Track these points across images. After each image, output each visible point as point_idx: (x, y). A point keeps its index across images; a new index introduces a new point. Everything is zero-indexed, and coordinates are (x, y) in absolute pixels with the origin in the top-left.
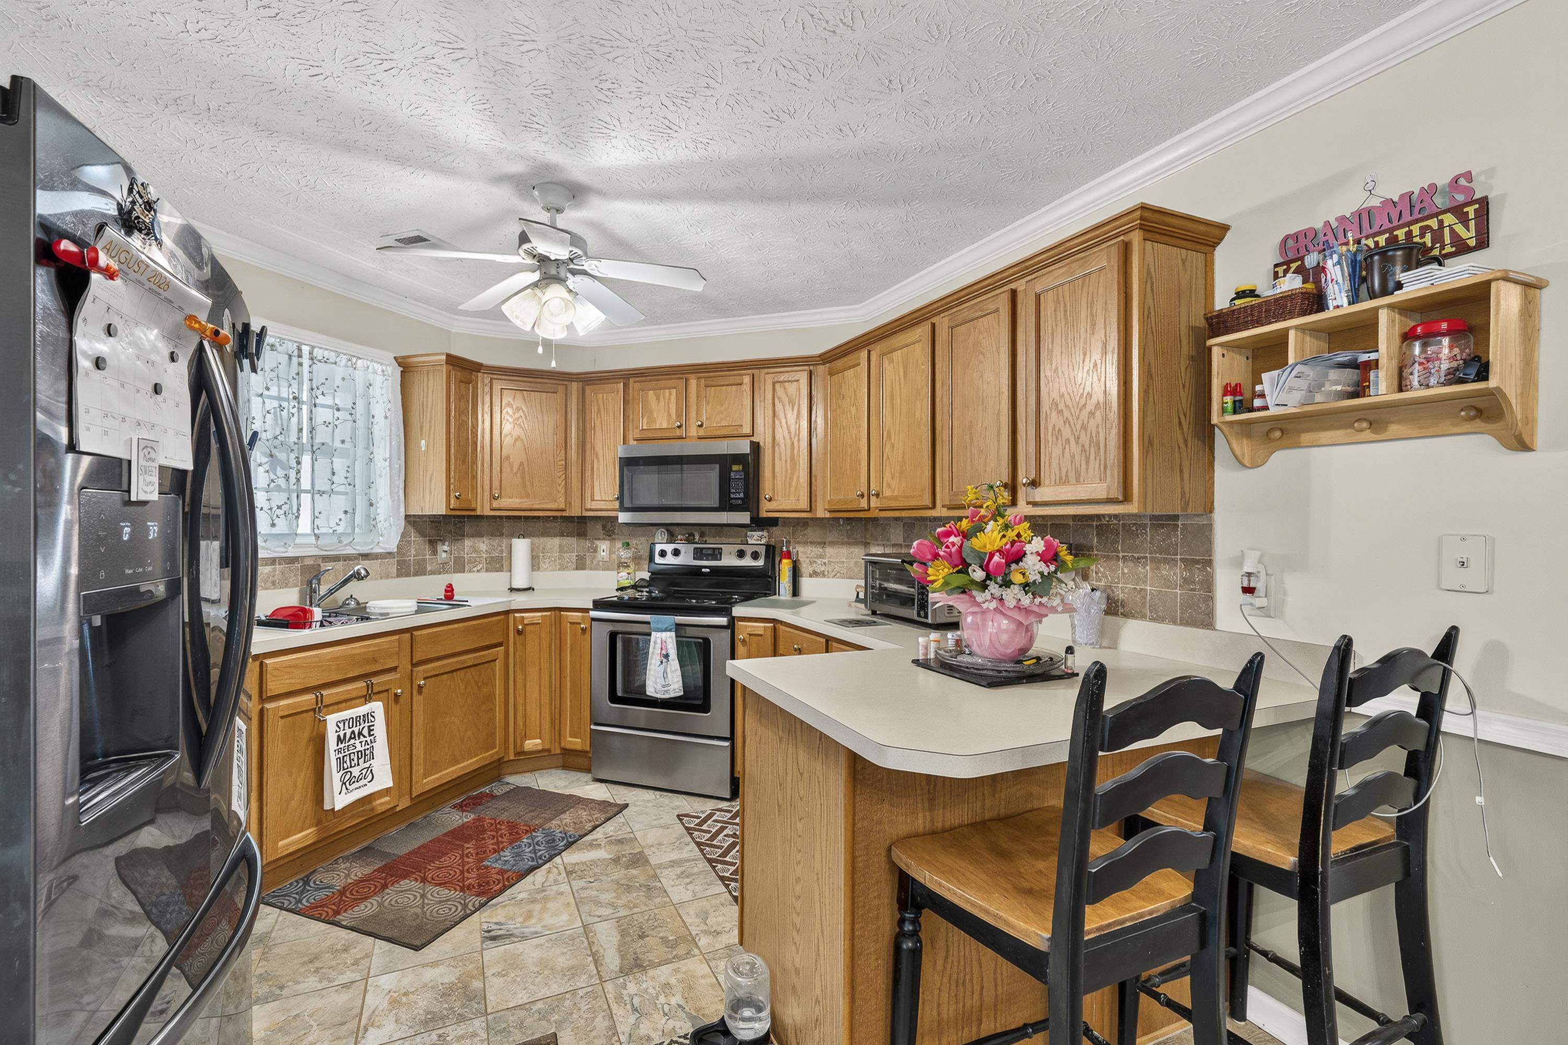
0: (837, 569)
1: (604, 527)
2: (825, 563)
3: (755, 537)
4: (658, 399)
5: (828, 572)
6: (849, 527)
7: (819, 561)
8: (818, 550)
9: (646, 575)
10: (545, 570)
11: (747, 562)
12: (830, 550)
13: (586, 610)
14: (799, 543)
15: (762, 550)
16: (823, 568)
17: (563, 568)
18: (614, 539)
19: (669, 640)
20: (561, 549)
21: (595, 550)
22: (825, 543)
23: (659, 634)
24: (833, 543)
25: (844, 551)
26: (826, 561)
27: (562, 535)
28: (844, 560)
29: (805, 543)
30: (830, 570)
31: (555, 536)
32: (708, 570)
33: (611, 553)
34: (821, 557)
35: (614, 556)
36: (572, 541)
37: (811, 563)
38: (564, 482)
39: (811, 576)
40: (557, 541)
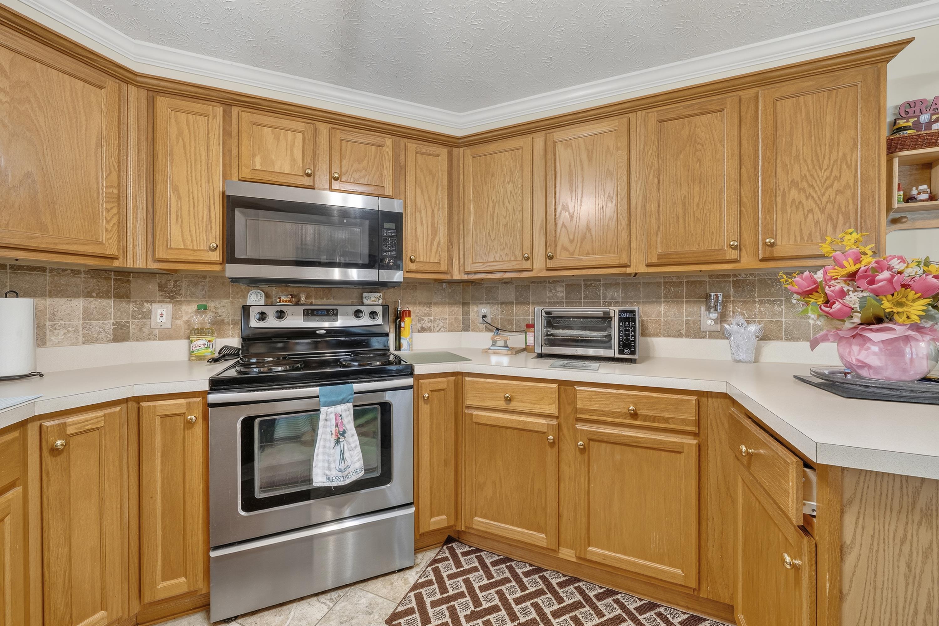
0: (442, 324)
1: (161, 287)
2: (431, 320)
3: (373, 299)
4: (277, 139)
5: (434, 327)
6: (450, 291)
7: (426, 319)
8: (425, 310)
9: (235, 342)
10: (59, 344)
11: (365, 321)
12: (435, 310)
13: (203, 394)
14: (409, 303)
15: (379, 310)
16: (429, 325)
17: (89, 340)
18: (180, 303)
19: (344, 414)
20: (87, 316)
21: (148, 315)
22: (431, 303)
23: (332, 409)
24: (436, 304)
25: (447, 309)
26: (432, 318)
27: (88, 295)
28: (447, 317)
29: (414, 304)
30: (436, 325)
31: (76, 295)
32: (324, 332)
33: (174, 317)
34: (429, 315)
35: (179, 322)
36: (109, 304)
37: (419, 321)
38: (115, 219)
39: (419, 331)
40: (79, 304)
